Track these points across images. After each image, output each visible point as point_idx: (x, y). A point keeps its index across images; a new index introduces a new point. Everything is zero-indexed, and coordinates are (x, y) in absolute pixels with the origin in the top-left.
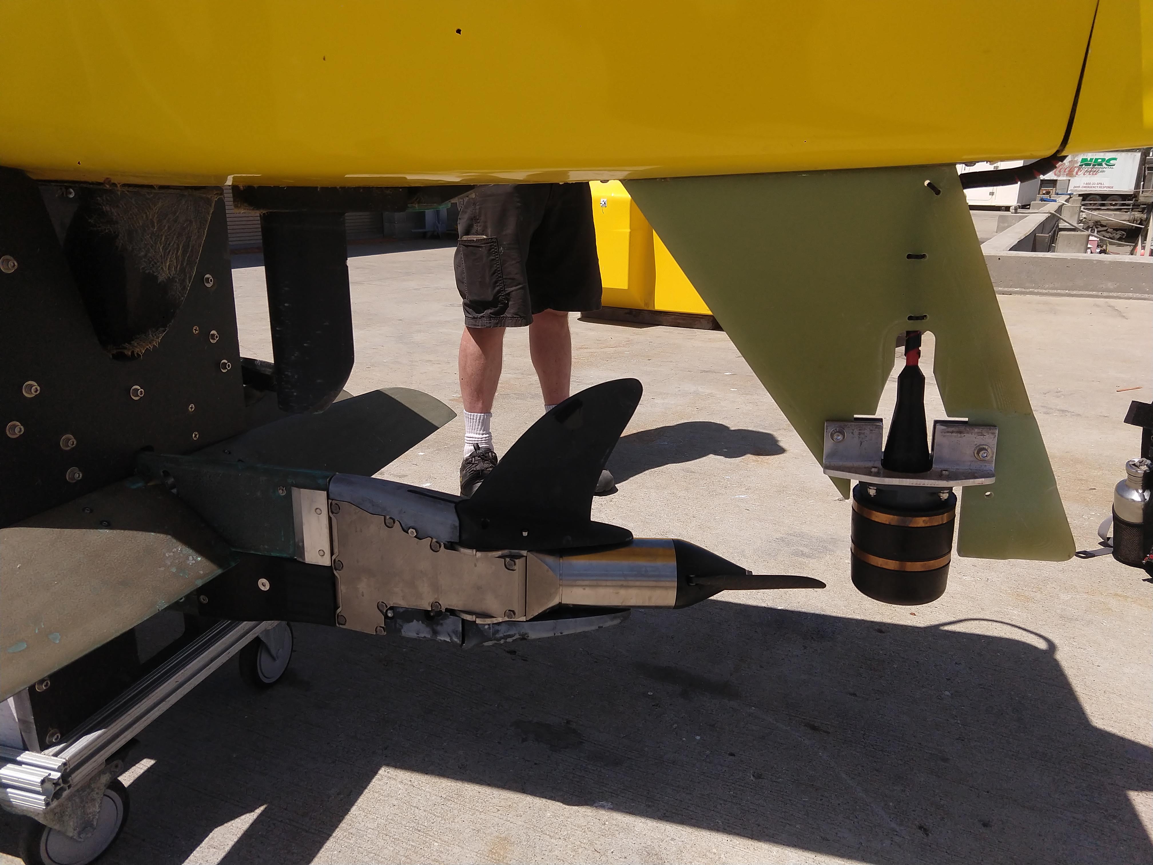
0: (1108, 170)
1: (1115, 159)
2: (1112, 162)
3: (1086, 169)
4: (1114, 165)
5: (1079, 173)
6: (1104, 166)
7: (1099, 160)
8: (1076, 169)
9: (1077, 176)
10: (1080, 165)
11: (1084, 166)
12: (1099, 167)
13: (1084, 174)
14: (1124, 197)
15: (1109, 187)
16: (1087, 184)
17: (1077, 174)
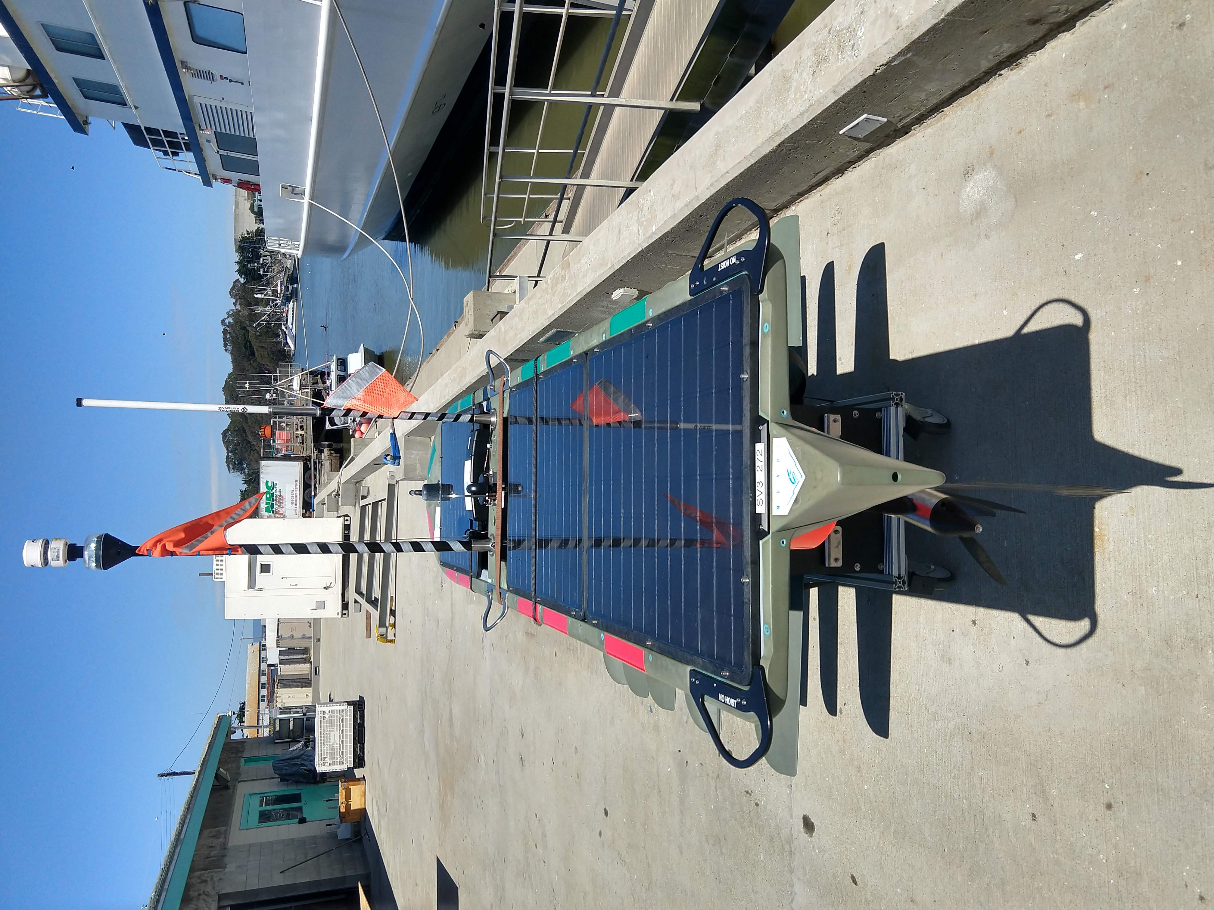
0: (278, 487)
1: (267, 482)
2: (270, 484)
3: (277, 506)
4: (273, 482)
6: (274, 491)
7: (268, 496)
10: (273, 513)
11: (274, 509)
12: (275, 495)
13: (283, 507)
15: (296, 483)
16: (292, 504)
17: (282, 514)
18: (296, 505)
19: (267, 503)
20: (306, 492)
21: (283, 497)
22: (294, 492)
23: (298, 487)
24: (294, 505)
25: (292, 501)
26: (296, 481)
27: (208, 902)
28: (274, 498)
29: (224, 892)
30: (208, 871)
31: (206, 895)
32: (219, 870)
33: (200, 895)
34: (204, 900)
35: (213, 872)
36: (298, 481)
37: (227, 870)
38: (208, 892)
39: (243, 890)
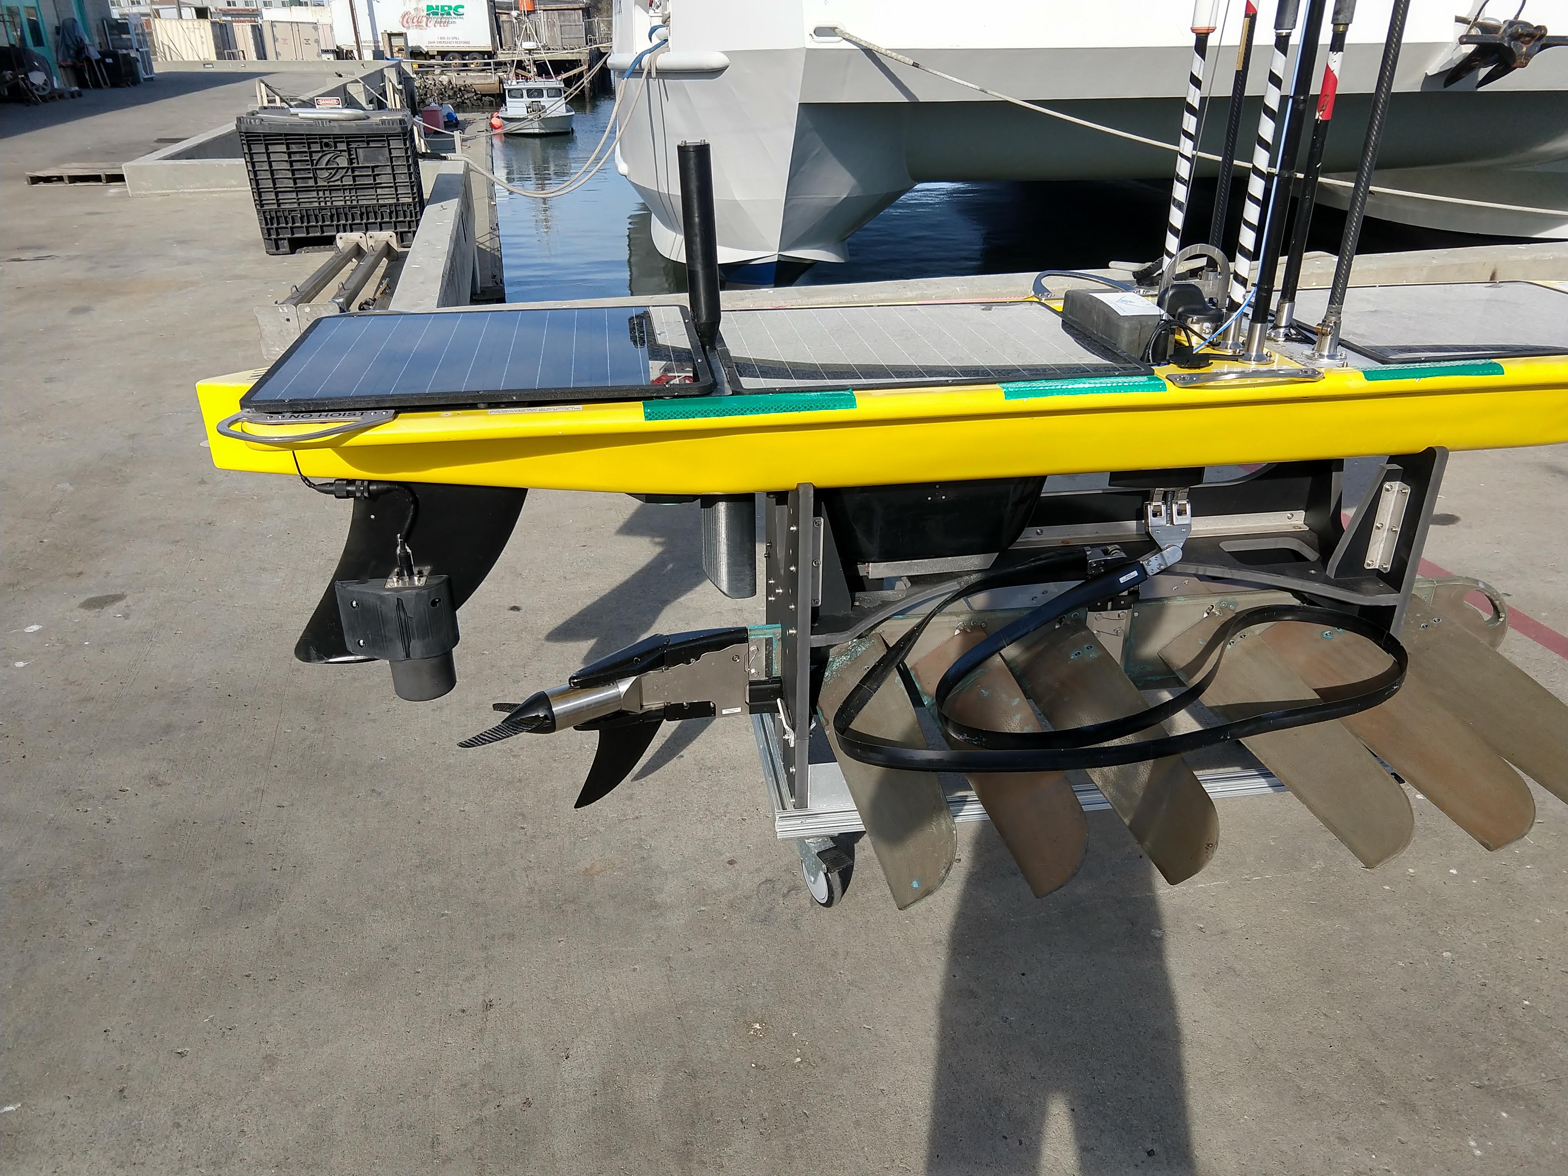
0: (458, 21)
1: (462, 7)
2: (460, 10)
4: (463, 14)
6: (453, 15)
7: (446, 8)
10: (427, 14)
11: (431, 15)
12: (448, 16)
13: (435, 26)
14: (484, 54)
15: (464, 42)
17: (427, 25)
18: (440, 42)
19: (437, 7)
20: (457, 55)
22: (455, 40)
23: (462, 45)
24: (440, 40)
25: (444, 38)
26: (468, 42)
28: (445, 16)
36: (467, 45)
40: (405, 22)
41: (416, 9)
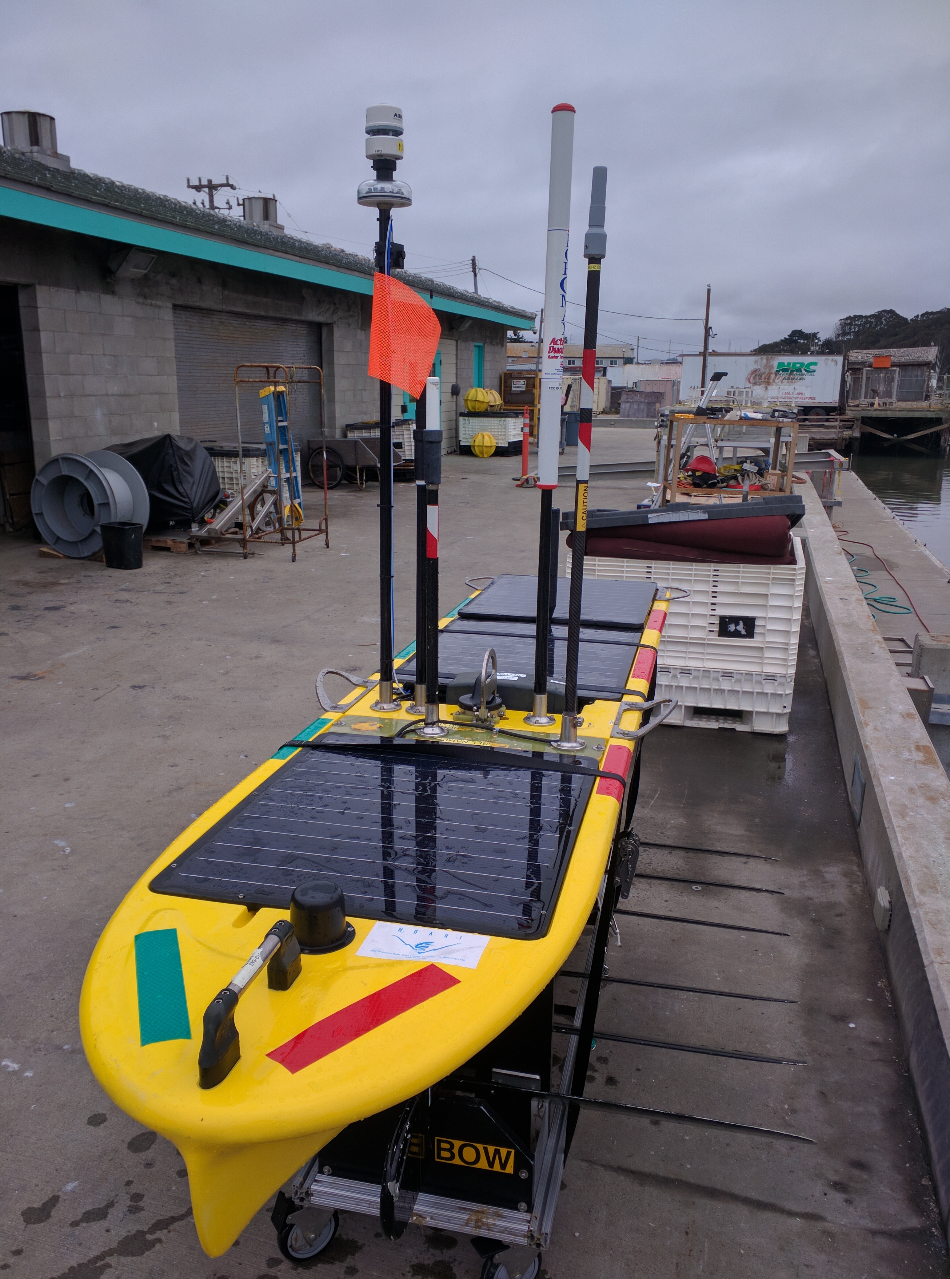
0: (808, 378)
1: (815, 364)
2: (812, 367)
3: (784, 376)
4: (814, 371)
5: (776, 381)
6: (804, 372)
7: (798, 365)
8: (773, 376)
9: (774, 384)
10: (777, 371)
11: (781, 372)
12: (798, 373)
13: (782, 382)
14: (828, 410)
15: (811, 398)
16: (786, 394)
17: (774, 381)
19: (789, 364)
21: (795, 382)
22: (800, 396)
23: (807, 400)
24: (784, 396)
25: (789, 394)
26: (814, 398)
27: (326, 313)
28: (795, 373)
29: (335, 329)
30: (360, 311)
31: (334, 311)
32: (360, 323)
33: (335, 304)
34: (328, 309)
35: (359, 317)
36: (814, 401)
37: (359, 331)
38: (337, 312)
39: (335, 349)
40: (752, 379)
41: (766, 366)
